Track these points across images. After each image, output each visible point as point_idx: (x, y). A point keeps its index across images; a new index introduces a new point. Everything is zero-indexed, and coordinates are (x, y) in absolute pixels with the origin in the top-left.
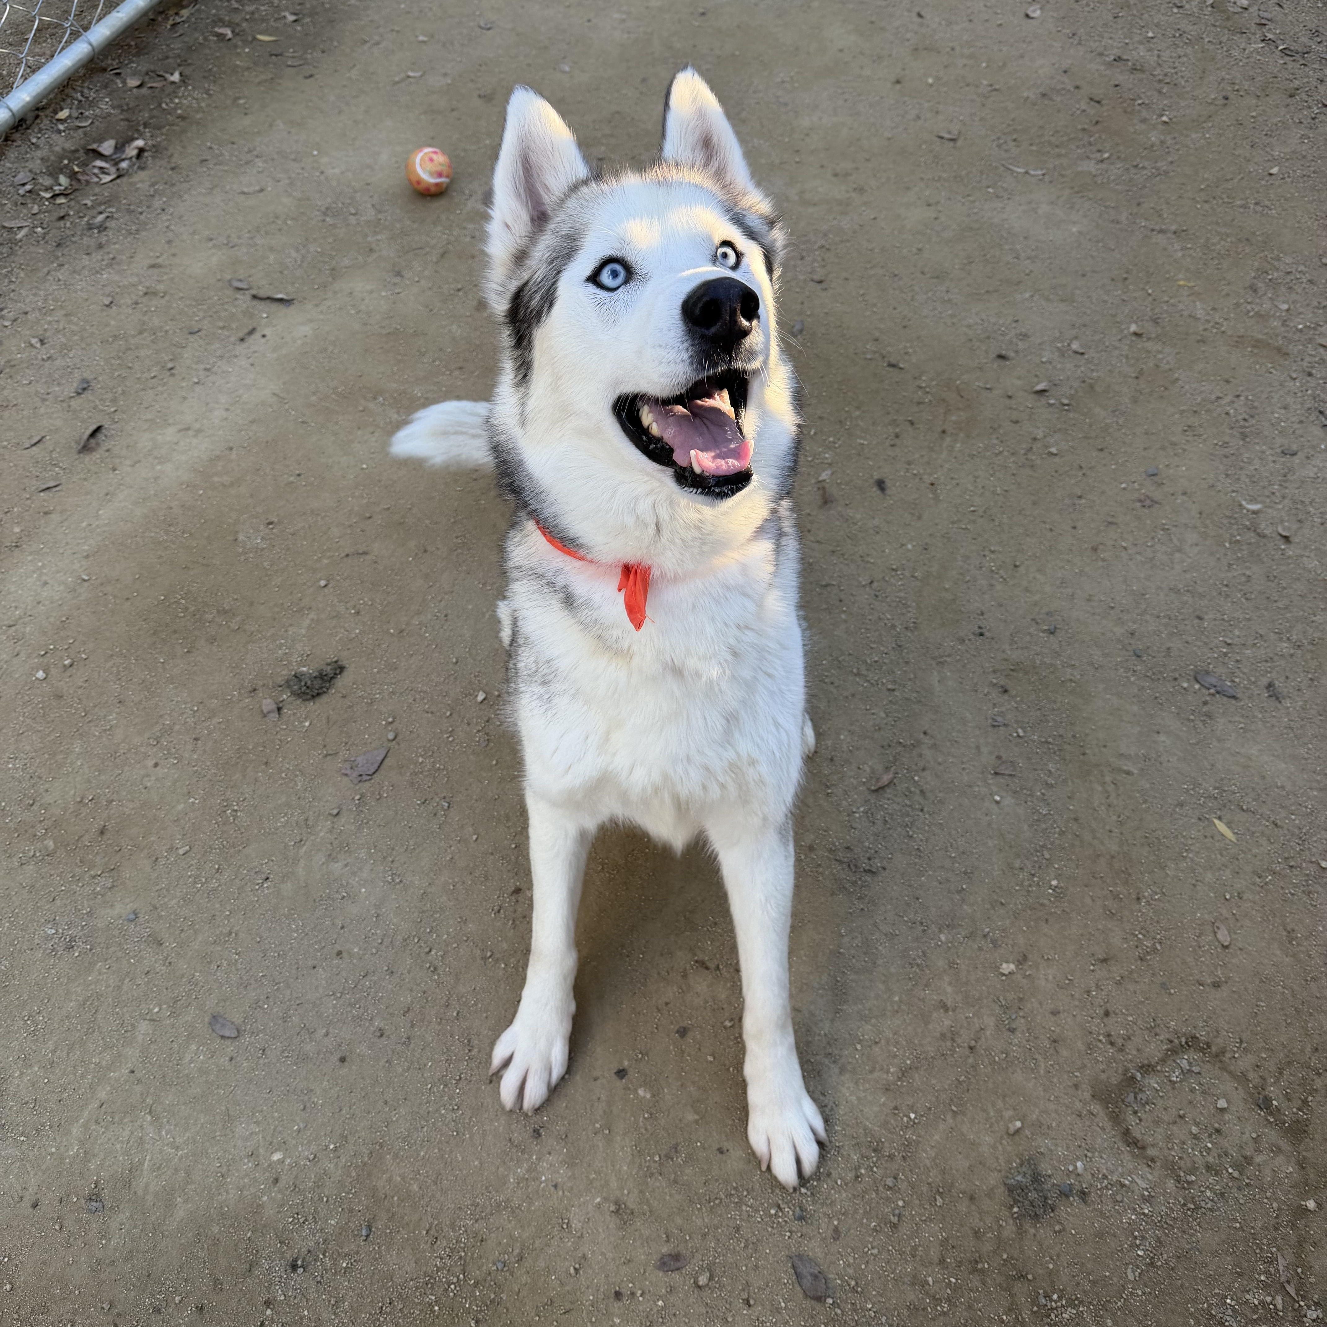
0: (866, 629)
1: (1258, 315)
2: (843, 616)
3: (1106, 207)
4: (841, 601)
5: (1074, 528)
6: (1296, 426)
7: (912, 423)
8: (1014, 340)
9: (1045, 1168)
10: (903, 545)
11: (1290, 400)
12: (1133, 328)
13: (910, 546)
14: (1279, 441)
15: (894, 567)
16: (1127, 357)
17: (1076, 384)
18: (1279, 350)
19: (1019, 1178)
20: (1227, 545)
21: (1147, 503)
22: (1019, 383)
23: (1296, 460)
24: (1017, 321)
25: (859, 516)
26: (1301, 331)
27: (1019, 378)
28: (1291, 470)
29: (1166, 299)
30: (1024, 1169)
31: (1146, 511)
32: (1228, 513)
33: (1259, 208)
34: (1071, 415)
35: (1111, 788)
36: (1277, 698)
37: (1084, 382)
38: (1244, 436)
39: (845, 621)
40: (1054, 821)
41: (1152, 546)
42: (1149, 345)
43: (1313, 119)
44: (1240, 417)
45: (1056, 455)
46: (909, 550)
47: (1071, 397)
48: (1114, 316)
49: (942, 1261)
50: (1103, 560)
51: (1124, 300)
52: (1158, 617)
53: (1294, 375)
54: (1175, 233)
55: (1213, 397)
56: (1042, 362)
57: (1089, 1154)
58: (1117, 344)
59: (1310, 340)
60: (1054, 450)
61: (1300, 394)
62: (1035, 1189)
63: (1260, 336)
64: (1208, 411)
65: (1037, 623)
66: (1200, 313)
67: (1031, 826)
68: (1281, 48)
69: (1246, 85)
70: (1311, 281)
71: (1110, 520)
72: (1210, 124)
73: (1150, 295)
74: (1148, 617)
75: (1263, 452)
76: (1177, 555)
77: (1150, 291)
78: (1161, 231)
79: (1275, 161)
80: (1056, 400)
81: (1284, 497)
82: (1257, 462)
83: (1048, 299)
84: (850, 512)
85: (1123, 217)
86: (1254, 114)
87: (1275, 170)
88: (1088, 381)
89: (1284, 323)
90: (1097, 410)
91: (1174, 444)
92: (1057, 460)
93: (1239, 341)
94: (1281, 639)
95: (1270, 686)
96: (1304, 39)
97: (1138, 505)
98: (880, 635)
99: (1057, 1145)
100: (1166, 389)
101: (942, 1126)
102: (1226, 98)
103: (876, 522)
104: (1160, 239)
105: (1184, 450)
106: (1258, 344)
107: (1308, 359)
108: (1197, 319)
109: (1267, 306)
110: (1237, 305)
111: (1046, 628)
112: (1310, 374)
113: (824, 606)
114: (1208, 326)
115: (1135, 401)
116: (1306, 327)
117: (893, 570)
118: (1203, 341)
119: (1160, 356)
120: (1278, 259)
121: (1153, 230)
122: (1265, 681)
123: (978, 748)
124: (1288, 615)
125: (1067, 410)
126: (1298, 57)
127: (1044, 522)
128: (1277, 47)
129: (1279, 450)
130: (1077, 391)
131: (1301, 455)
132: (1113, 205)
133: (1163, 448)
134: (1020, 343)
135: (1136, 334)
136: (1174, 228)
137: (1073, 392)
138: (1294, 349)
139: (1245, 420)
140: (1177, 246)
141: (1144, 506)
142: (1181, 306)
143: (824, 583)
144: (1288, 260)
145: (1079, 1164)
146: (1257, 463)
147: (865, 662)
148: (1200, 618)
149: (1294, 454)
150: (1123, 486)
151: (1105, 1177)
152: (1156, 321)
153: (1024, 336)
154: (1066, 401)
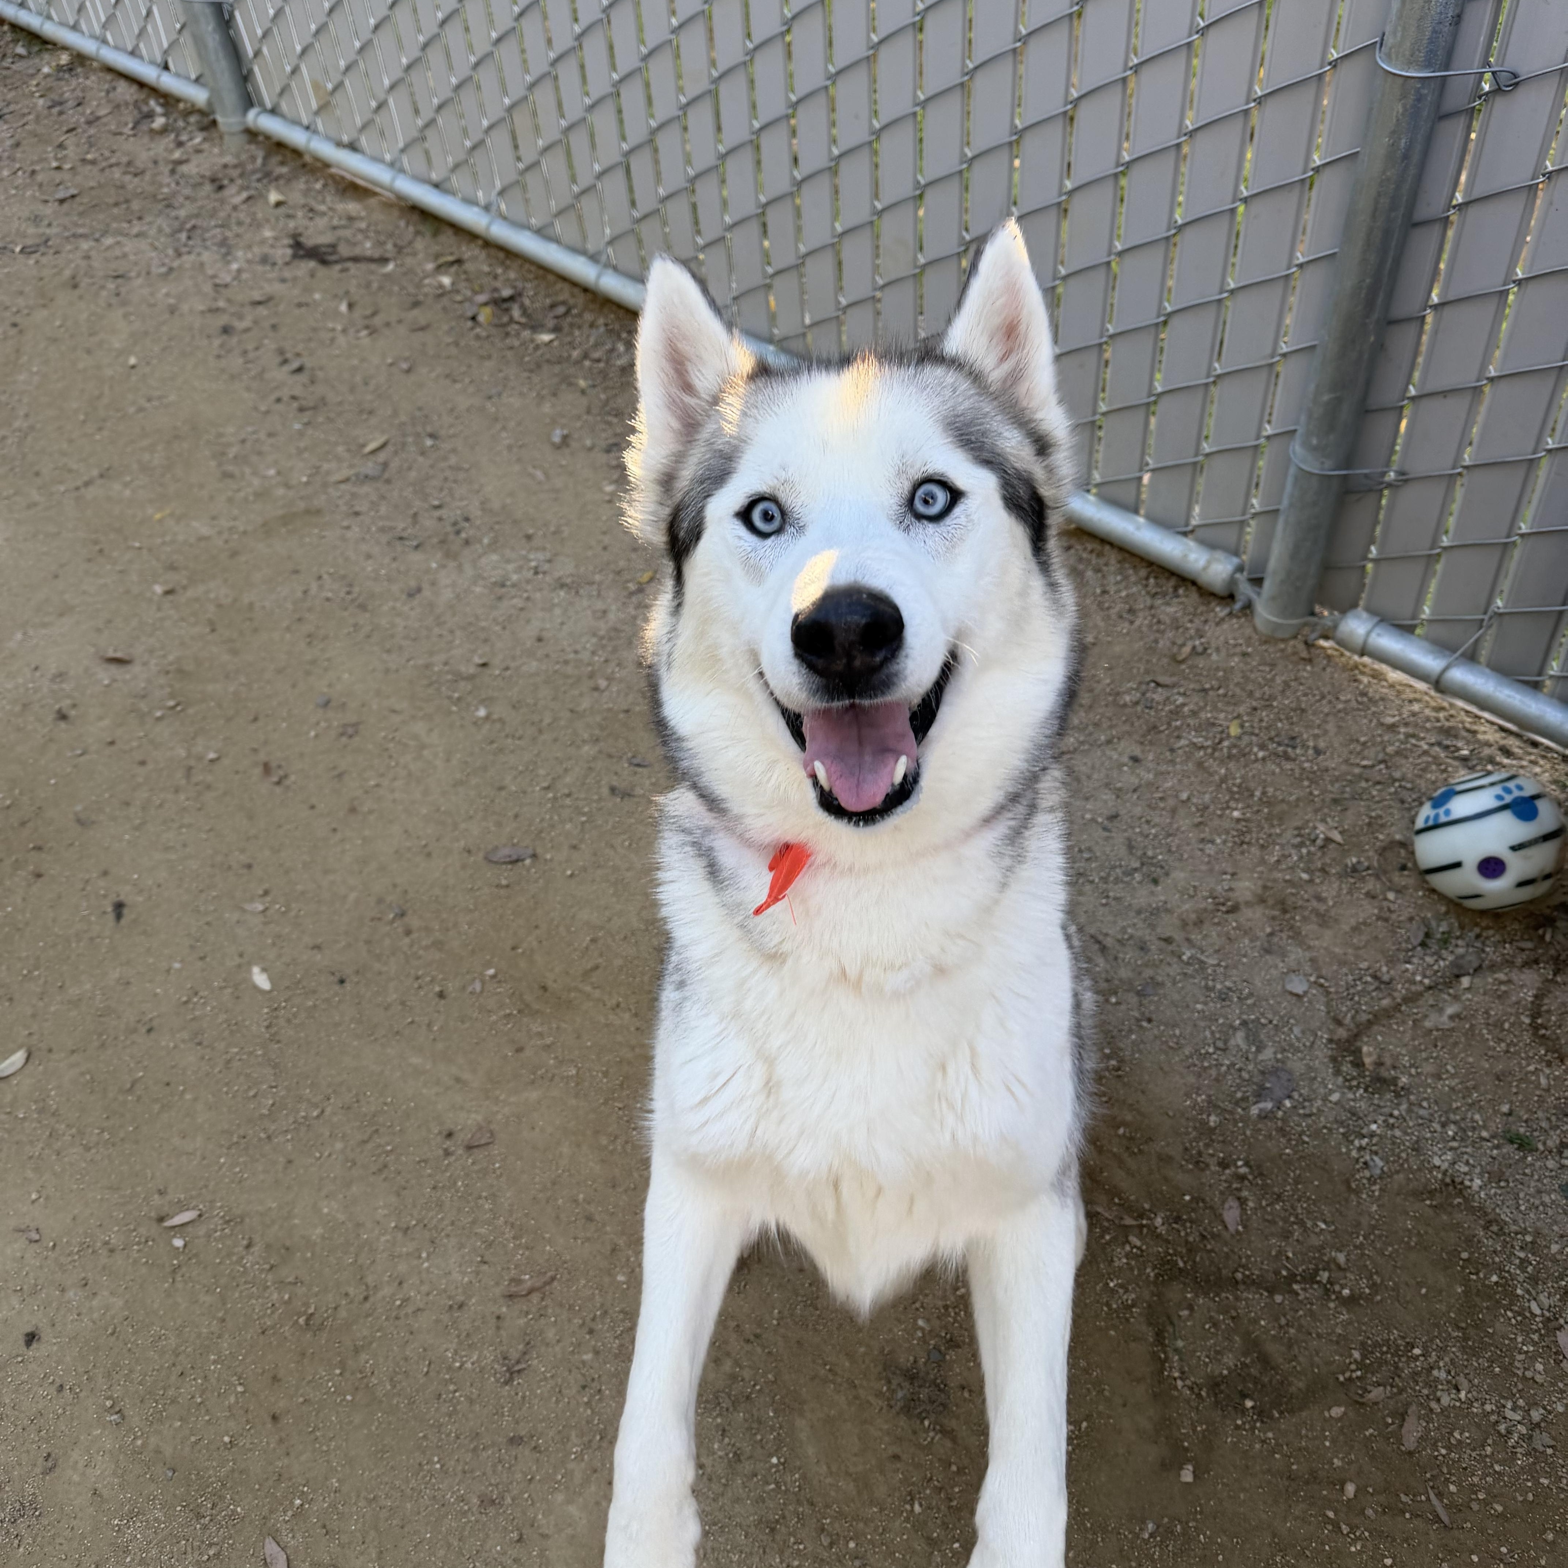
0: (227, 1084)
1: (258, 495)
2: (188, 1096)
3: (7, 498)
4: (168, 1084)
5: (313, 807)
6: (394, 565)
7: (38, 848)
8: (55, 687)
9: (905, 1359)
10: (168, 971)
11: (364, 547)
12: (159, 589)
13: (177, 965)
14: (395, 588)
15: (184, 999)
16: (183, 619)
17: (162, 680)
18: (308, 512)
19: (900, 1394)
20: (454, 708)
21: (350, 731)
22: (106, 722)
23: (427, 593)
24: (36, 668)
25: (88, 986)
26: (307, 483)
27: (101, 718)
28: (431, 605)
29: (159, 541)
30: (895, 1382)
31: (357, 739)
32: (425, 682)
33: (155, 403)
34: (191, 711)
35: (597, 993)
36: (629, 795)
37: (167, 673)
38: (363, 607)
39: (195, 1099)
40: (590, 1070)
41: (397, 764)
42: (190, 593)
43: (118, 295)
44: (342, 594)
45: (218, 759)
46: (180, 971)
47: (172, 696)
48: (127, 592)
49: (932, 1542)
50: (371, 812)
51: (121, 572)
52: (471, 817)
53: (345, 523)
54: (102, 476)
55: (299, 594)
56: (107, 686)
57: (918, 1305)
58: (159, 615)
59: (325, 485)
60: (212, 755)
61: (368, 537)
62: (920, 1387)
63: (280, 512)
64: (310, 610)
65: (379, 919)
66: (205, 531)
67: (577, 1096)
68: (18, 249)
69: (21, 302)
70: (270, 435)
71: (336, 773)
72: (25, 358)
73: (140, 548)
74: (463, 826)
75: (394, 608)
76: (426, 752)
77: (137, 545)
78: (87, 484)
79: (124, 352)
80: (160, 708)
81: (452, 632)
82: (398, 620)
83: (44, 625)
84: (73, 991)
85: (36, 496)
86: (58, 323)
87: (132, 361)
88: (171, 668)
89: (287, 486)
90: (210, 688)
91: (313, 662)
92: (226, 762)
93: (267, 529)
94: (579, 747)
95: (613, 790)
96: (31, 230)
97: (344, 739)
98: (248, 1076)
99: (890, 1330)
100: (251, 619)
101: (803, 1436)
102: (15, 325)
103: (115, 974)
104: (90, 493)
105: (328, 660)
106: (286, 520)
107: (341, 502)
108: (206, 539)
109: (256, 482)
110: (230, 500)
111: (391, 916)
112: (357, 514)
113: (157, 1107)
114: (225, 536)
115: (234, 652)
116: (309, 476)
117: (186, 1003)
118: (234, 554)
119: (212, 596)
120: (220, 435)
121: (77, 489)
122: (605, 791)
123: (458, 1080)
124: (562, 723)
125: (182, 710)
126: (42, 249)
127: (280, 826)
128: (13, 252)
129: (404, 597)
130: (171, 686)
131: (425, 586)
132: (11, 491)
133: (308, 673)
134: (64, 686)
135: (168, 592)
136: (95, 472)
137: (168, 690)
138: (320, 501)
139: (348, 593)
140: (117, 487)
141: (351, 737)
142: (181, 538)
143: (128, 1086)
144: (230, 430)
145: (921, 1323)
146: (400, 622)
147: (262, 1116)
148: (501, 788)
149: (419, 590)
150: (313, 734)
151: (946, 1307)
152: (172, 568)
153: (60, 676)
154: (171, 703)
